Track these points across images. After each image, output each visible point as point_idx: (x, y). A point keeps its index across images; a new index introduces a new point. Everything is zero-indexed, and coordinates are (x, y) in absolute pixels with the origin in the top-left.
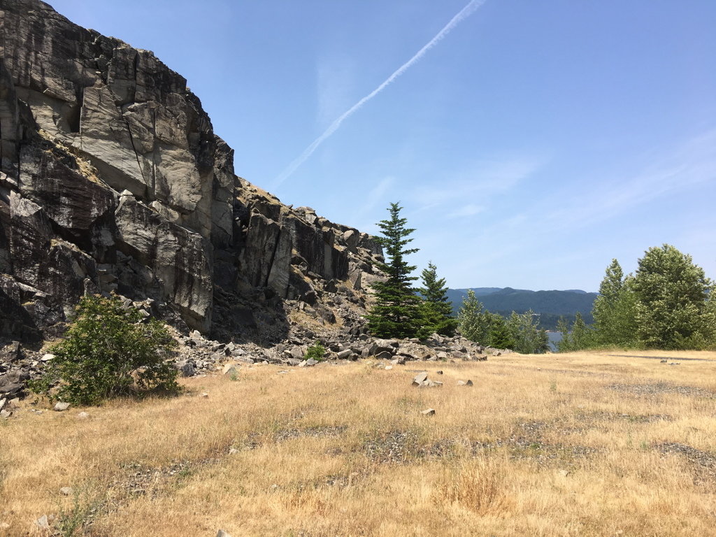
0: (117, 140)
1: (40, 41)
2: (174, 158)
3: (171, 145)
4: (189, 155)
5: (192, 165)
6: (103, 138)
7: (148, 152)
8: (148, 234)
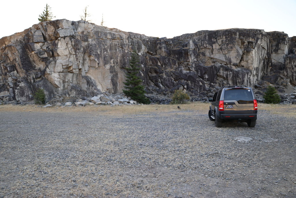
0: (220, 53)
1: (206, 38)
3: (232, 50)
6: (217, 54)
7: (226, 54)
8: (225, 73)
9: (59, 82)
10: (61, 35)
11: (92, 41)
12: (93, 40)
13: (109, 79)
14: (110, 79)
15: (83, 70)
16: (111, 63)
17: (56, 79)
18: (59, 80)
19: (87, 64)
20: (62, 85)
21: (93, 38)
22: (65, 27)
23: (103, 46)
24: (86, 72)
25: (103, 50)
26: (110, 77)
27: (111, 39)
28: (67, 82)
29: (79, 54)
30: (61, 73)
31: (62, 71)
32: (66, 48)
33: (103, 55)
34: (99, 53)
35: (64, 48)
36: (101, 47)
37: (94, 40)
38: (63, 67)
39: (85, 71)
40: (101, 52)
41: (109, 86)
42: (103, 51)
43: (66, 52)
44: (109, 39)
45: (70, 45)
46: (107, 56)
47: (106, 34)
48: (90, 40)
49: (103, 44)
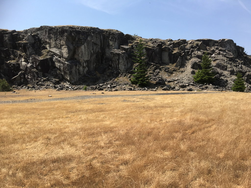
0: (56, 47)
1: (46, 33)
2: (64, 48)
3: (63, 45)
4: (66, 46)
5: (66, 48)
6: (54, 48)
7: (60, 48)
8: (59, 64)
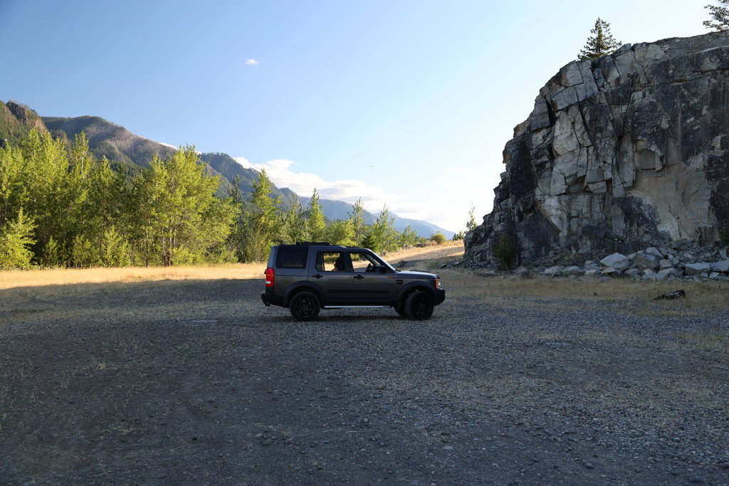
9: (560, 219)
10: (562, 104)
11: (644, 96)
12: (647, 94)
13: (704, 200)
14: (709, 198)
15: (617, 182)
16: (713, 148)
17: (554, 211)
18: (559, 212)
19: (631, 165)
20: (566, 226)
21: (647, 88)
22: (571, 82)
23: (683, 102)
24: (626, 185)
25: (683, 113)
26: (709, 192)
27: (718, 69)
28: (578, 217)
29: (603, 143)
30: (563, 196)
31: (564, 192)
32: (571, 135)
33: (679, 130)
34: (665, 125)
35: (566, 135)
36: (673, 107)
37: (650, 93)
38: (567, 180)
39: (623, 183)
40: (672, 122)
41: (705, 220)
42: (679, 118)
43: (572, 145)
44: (710, 73)
45: (580, 125)
46: (696, 128)
47: (696, 63)
48: (637, 96)
49: (683, 96)
